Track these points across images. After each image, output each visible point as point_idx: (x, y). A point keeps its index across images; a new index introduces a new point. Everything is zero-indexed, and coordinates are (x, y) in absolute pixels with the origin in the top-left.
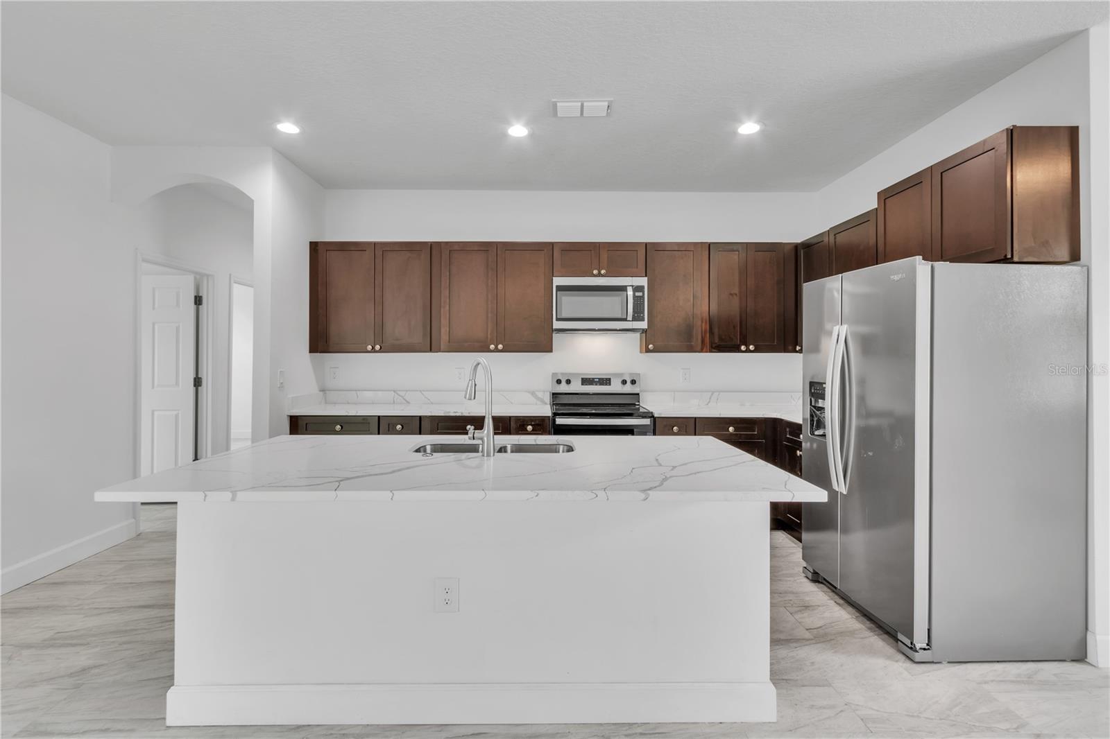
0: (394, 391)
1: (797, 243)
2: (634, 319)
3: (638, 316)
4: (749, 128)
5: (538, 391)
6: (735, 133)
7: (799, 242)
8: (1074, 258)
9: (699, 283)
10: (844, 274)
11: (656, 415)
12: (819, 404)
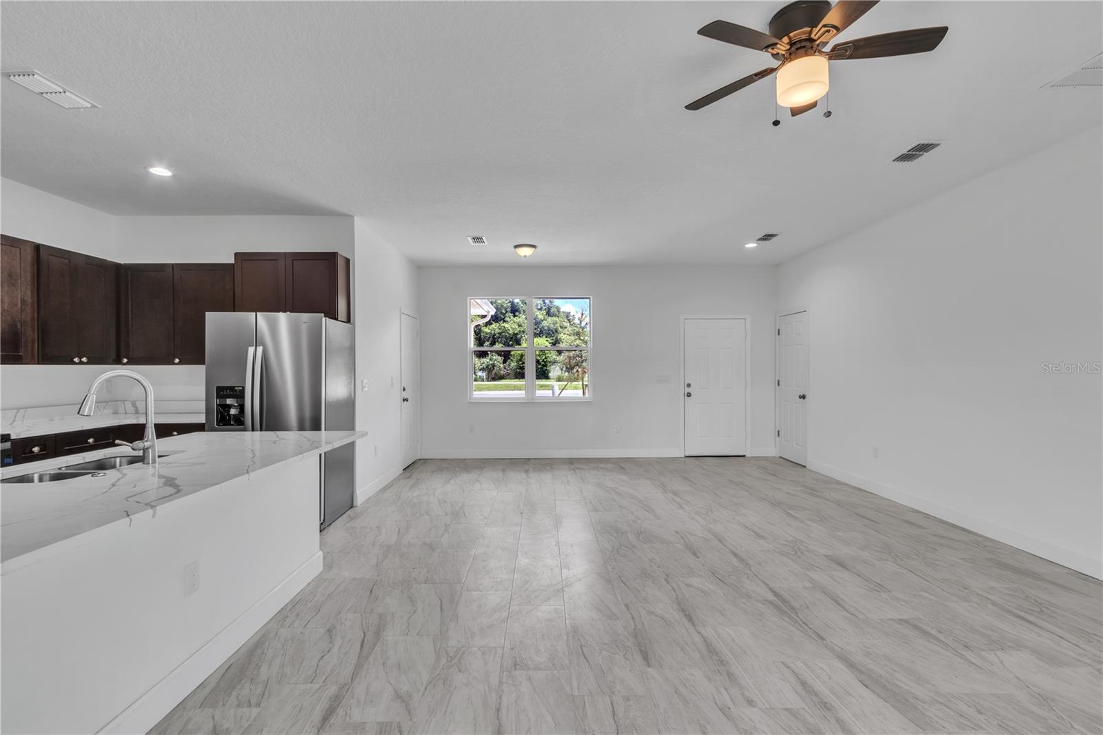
8: (348, 321)
9: (29, 287)
10: (258, 313)
11: (12, 438)
12: (228, 403)
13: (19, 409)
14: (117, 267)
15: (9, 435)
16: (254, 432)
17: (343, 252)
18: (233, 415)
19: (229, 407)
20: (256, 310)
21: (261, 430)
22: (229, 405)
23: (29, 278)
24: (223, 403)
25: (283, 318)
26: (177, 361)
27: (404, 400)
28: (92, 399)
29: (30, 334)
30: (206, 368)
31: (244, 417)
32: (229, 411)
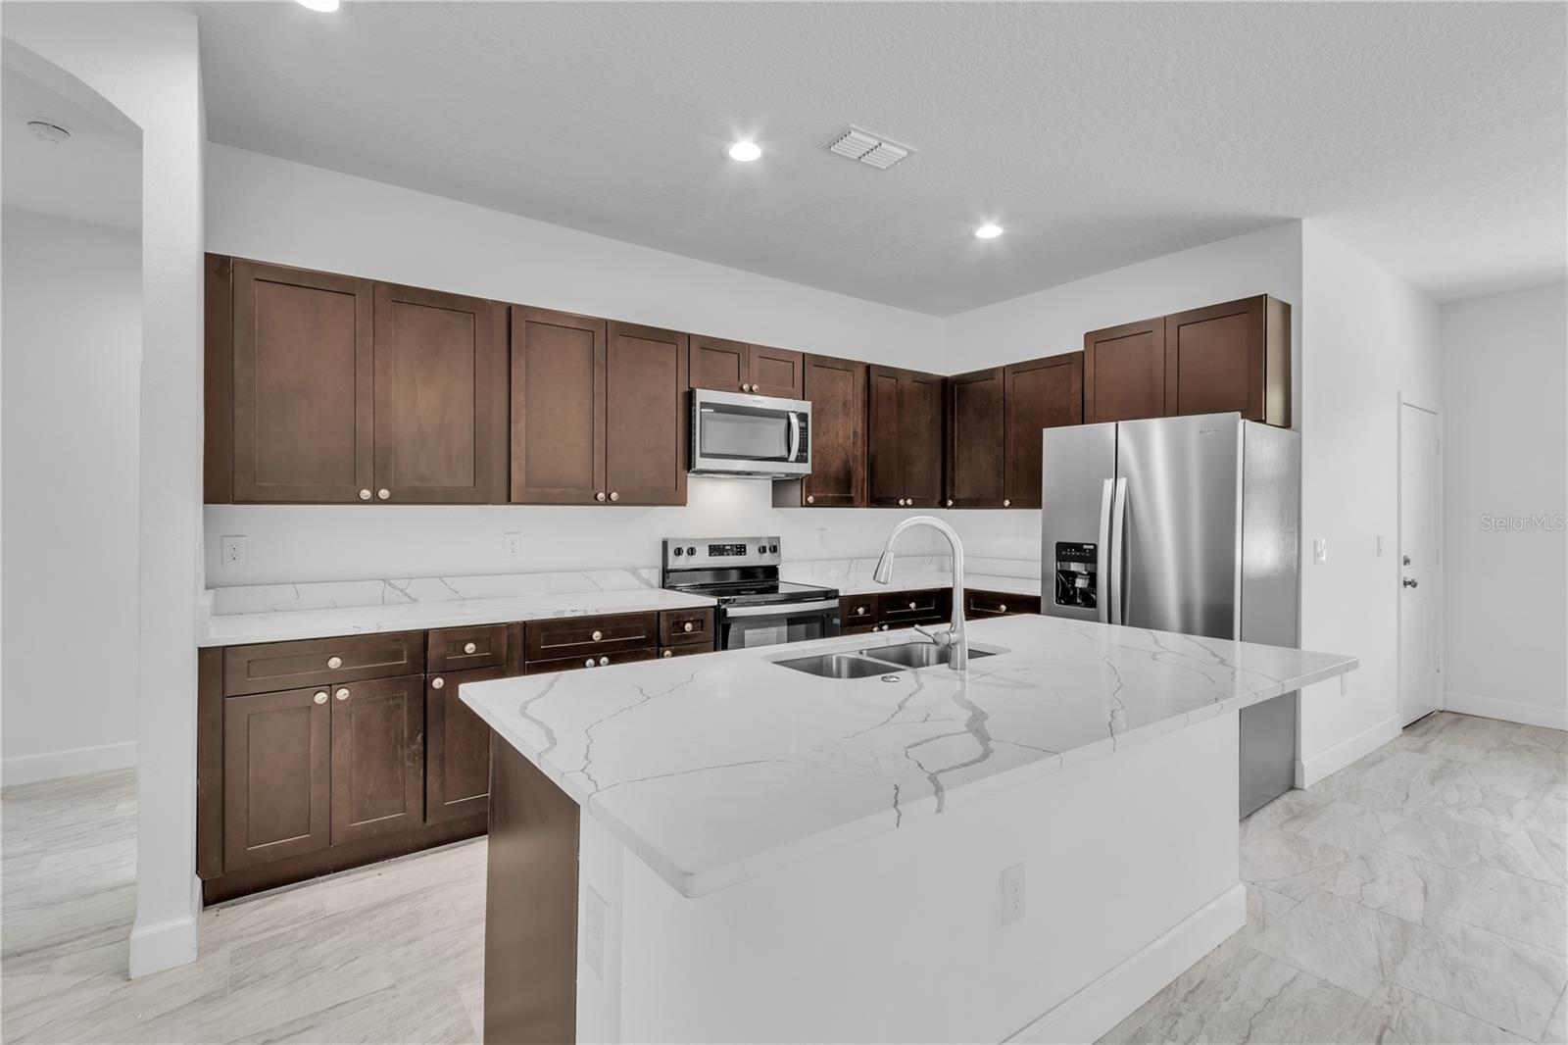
0: (384, 581)
1: (946, 378)
2: (797, 460)
3: (801, 459)
4: (989, 231)
5: (640, 568)
6: (972, 237)
7: (948, 375)
8: (1287, 424)
9: (860, 416)
10: (1120, 423)
11: (841, 594)
12: (1072, 569)
13: (852, 559)
14: (944, 381)
15: (837, 591)
16: (1113, 626)
17: (1277, 293)
18: (1081, 589)
19: (1074, 575)
20: (1116, 418)
21: (1123, 624)
22: (1073, 572)
23: (860, 407)
24: (1066, 569)
25: (1157, 429)
26: (1007, 503)
27: (1405, 584)
28: (890, 557)
29: (861, 472)
30: (1043, 512)
31: (1095, 594)
32: (1074, 582)
